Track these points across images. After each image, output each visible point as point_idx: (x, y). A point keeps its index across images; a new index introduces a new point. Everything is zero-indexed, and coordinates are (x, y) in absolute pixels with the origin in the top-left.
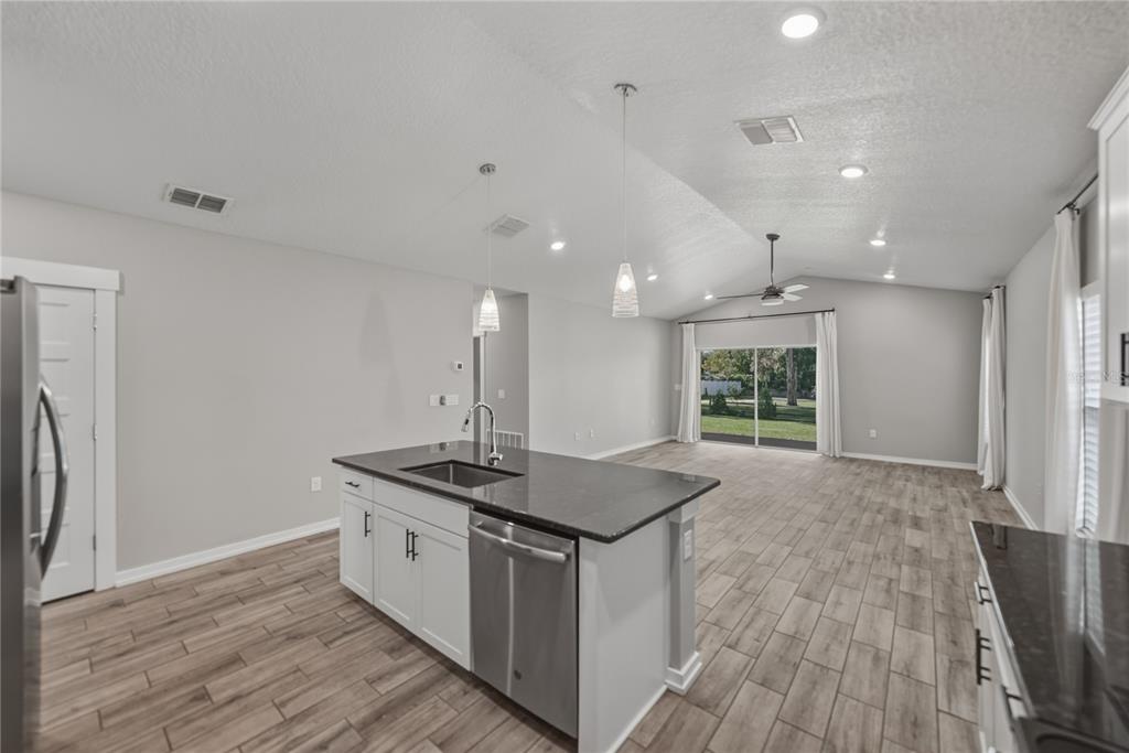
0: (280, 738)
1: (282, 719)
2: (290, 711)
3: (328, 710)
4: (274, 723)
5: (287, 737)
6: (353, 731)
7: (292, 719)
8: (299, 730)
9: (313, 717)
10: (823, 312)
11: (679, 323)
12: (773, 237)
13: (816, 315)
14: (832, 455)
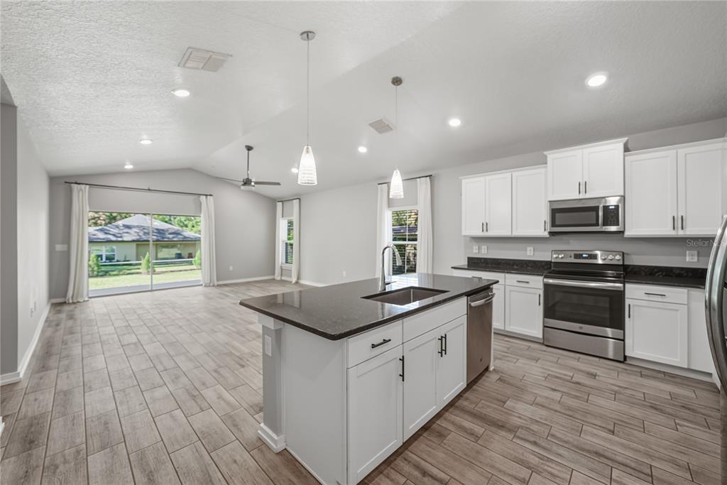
0: (546, 467)
1: (534, 473)
2: (524, 473)
3: (512, 452)
4: (539, 477)
5: (542, 464)
6: (518, 434)
7: (529, 468)
8: (534, 460)
9: (521, 457)
10: (206, 195)
11: (66, 182)
12: (249, 148)
13: (202, 196)
14: (211, 285)
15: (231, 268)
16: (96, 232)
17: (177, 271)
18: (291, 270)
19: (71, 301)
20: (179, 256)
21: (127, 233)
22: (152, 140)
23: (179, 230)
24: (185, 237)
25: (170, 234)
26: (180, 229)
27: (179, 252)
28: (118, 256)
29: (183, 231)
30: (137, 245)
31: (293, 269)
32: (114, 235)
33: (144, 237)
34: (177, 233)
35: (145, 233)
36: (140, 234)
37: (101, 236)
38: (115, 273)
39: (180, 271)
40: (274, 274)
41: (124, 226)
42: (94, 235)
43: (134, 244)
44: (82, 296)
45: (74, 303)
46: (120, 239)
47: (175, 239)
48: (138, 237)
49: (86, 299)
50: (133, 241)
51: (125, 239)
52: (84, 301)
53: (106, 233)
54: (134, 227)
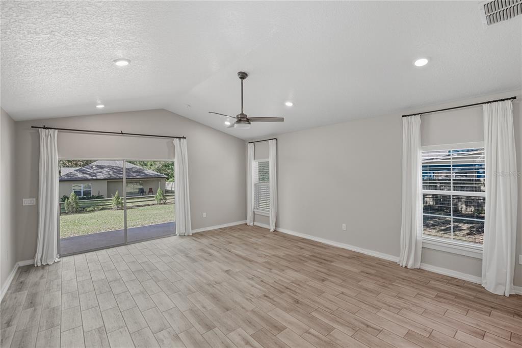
10: (180, 138)
11: (32, 127)
12: (243, 76)
13: (175, 139)
14: (186, 235)
15: (205, 215)
16: (76, 172)
17: (142, 206)
18: (269, 217)
19: (39, 264)
20: (142, 191)
21: (100, 172)
22: (129, 61)
23: (141, 169)
24: (146, 175)
25: (134, 172)
26: (141, 167)
27: (141, 187)
28: (94, 193)
29: (144, 170)
30: (108, 182)
31: (270, 216)
32: (89, 174)
33: (113, 175)
34: (139, 172)
35: (114, 173)
36: (111, 173)
37: (80, 175)
38: (91, 208)
39: (144, 206)
40: (246, 219)
41: (97, 166)
42: (75, 174)
43: (106, 181)
44: (52, 257)
45: (43, 267)
46: (94, 178)
47: (138, 177)
48: (109, 176)
49: (57, 260)
50: (105, 179)
51: (99, 177)
52: (55, 262)
53: (83, 173)
54: (105, 167)
